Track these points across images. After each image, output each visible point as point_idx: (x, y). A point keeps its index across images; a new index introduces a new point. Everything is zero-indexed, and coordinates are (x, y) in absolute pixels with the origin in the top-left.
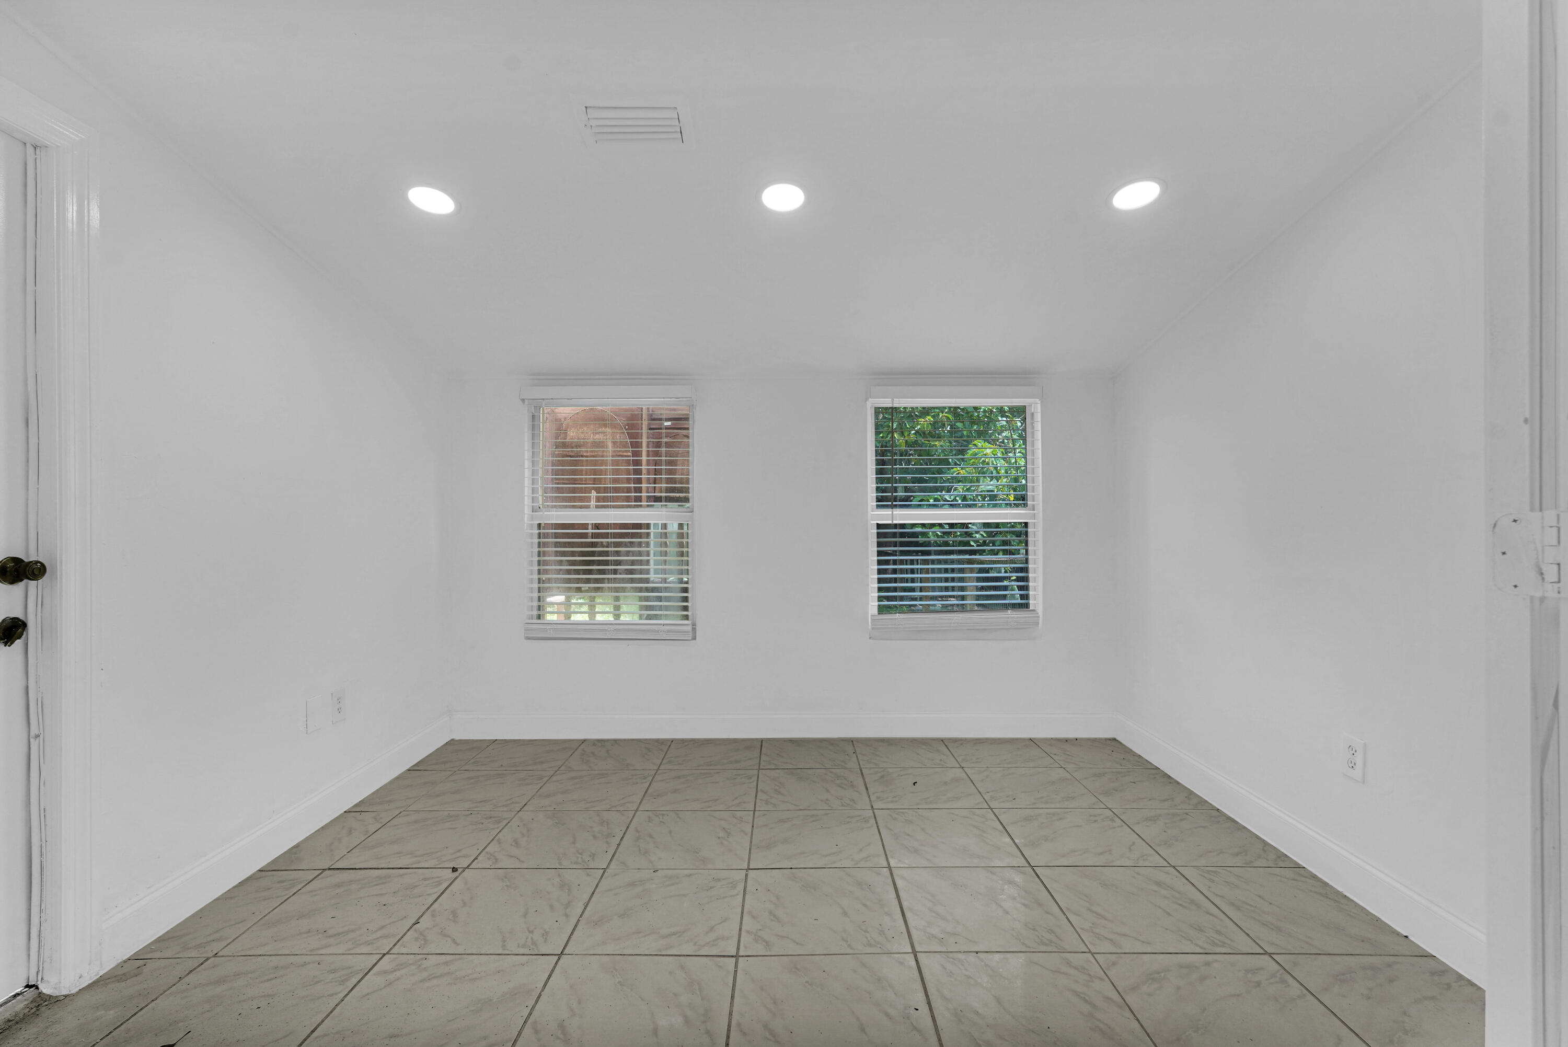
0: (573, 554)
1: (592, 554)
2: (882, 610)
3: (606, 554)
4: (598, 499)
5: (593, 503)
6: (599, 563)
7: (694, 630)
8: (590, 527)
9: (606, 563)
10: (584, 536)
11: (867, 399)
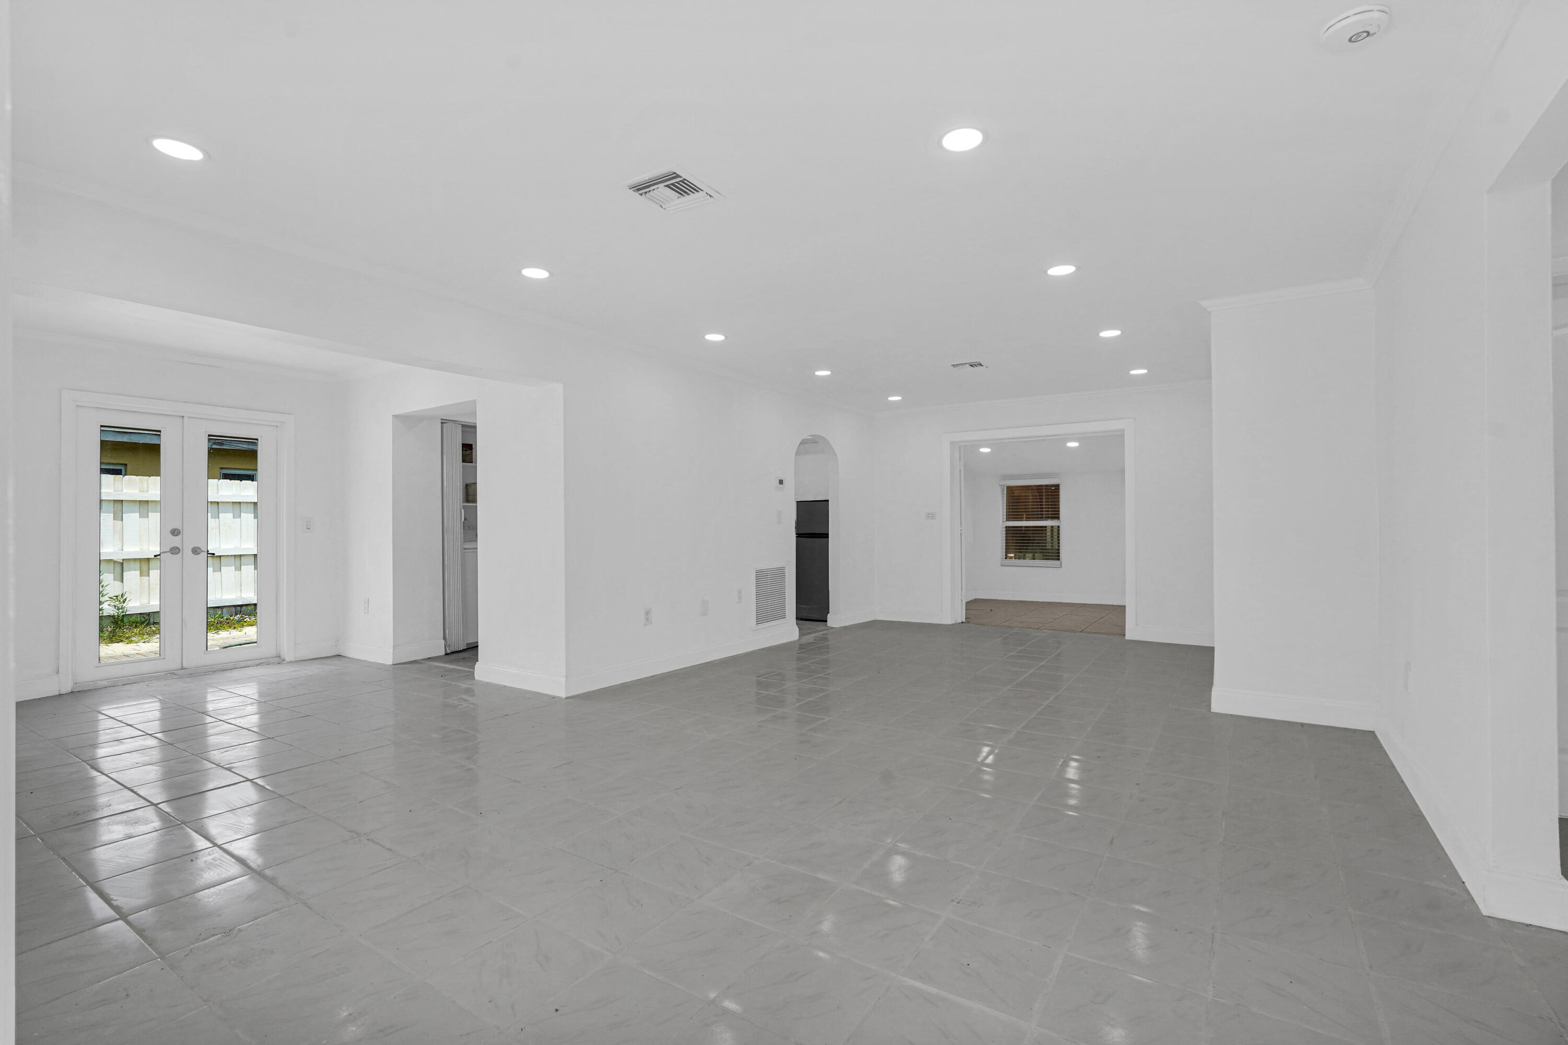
0: (1018, 537)
1: (1025, 537)
3: (1030, 537)
5: (1024, 519)
6: (1026, 546)
7: (1061, 564)
8: (1022, 527)
9: (1030, 540)
10: (1021, 530)
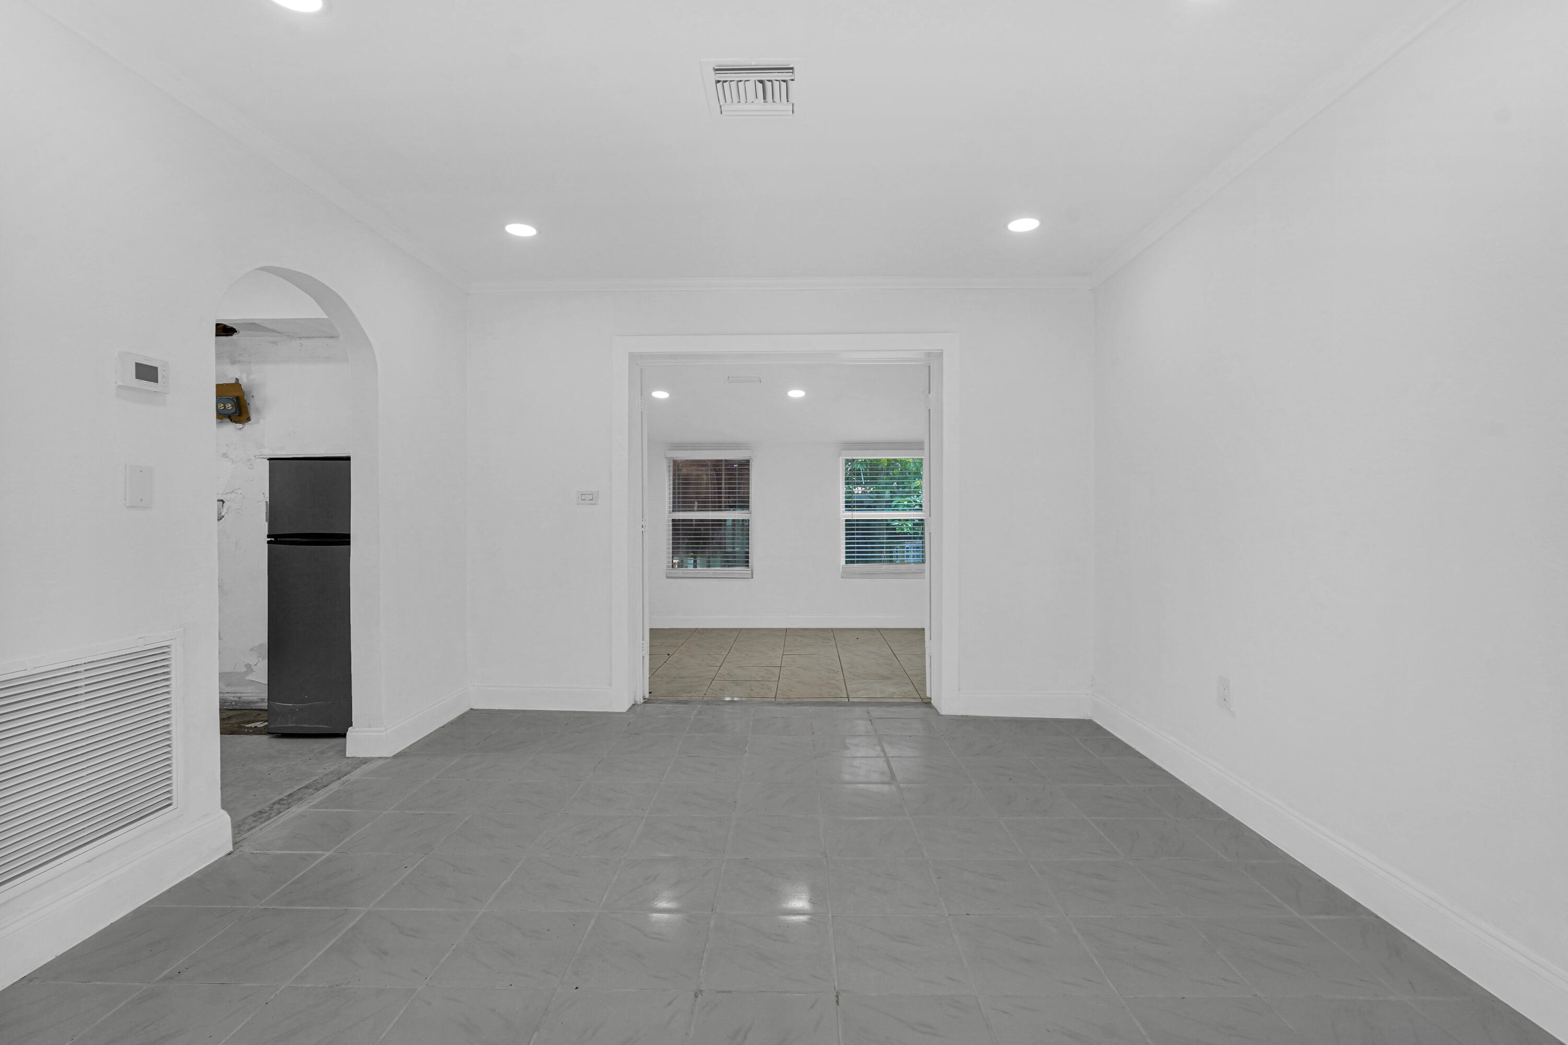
0: (690, 534)
2: (847, 562)
4: (698, 507)
7: (752, 573)
8: (694, 521)
10: (693, 525)
11: (839, 456)
